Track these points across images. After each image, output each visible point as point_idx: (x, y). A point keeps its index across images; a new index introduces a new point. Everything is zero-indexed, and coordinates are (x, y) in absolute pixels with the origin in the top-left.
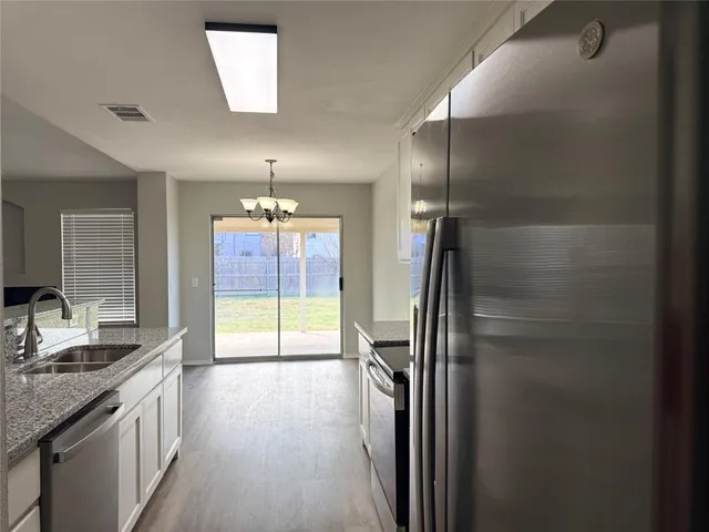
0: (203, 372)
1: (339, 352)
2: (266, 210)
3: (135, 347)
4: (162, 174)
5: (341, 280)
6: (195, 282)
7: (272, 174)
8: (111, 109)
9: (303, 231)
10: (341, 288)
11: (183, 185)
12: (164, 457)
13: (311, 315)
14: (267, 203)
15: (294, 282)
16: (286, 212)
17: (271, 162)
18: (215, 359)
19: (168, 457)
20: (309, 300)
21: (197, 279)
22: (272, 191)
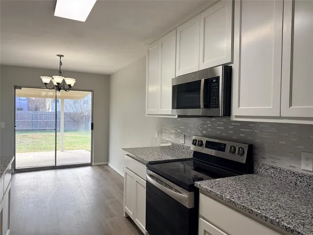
1: (90, 162)
2: (58, 84)
5: (92, 124)
6: (3, 125)
10: (92, 129)
16: (69, 85)
17: (61, 56)
18: (16, 170)
22: (60, 73)
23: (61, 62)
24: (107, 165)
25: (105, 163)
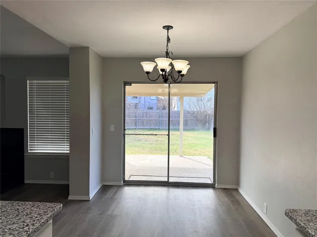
0: (117, 190)
2: (162, 70)
5: (215, 129)
6: (112, 128)
7: (168, 39)
10: (215, 136)
14: (163, 64)
16: (180, 72)
17: (168, 28)
18: (124, 181)
21: (113, 126)
23: (168, 38)
24: (237, 190)
25: (234, 187)
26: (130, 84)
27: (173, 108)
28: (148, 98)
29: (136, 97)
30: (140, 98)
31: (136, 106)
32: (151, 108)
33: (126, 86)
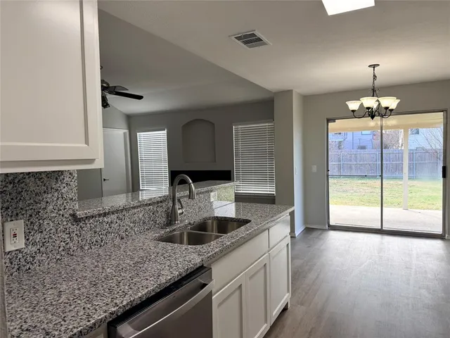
0: (321, 234)
1: (441, 233)
2: (368, 108)
3: (247, 222)
4: (290, 92)
5: (444, 169)
6: (314, 169)
7: (375, 77)
8: (238, 38)
9: (406, 128)
10: (444, 176)
11: (307, 99)
12: (271, 313)
13: (414, 194)
14: (370, 102)
15: (399, 168)
16: (387, 108)
17: (374, 66)
18: (329, 226)
19: (276, 312)
20: (411, 183)
21: (315, 166)
22: (374, 92)
23: (374, 75)
26: (333, 120)
27: (400, 145)
28: (358, 134)
29: (340, 134)
30: (345, 134)
31: (340, 145)
32: (363, 148)
33: (329, 124)
